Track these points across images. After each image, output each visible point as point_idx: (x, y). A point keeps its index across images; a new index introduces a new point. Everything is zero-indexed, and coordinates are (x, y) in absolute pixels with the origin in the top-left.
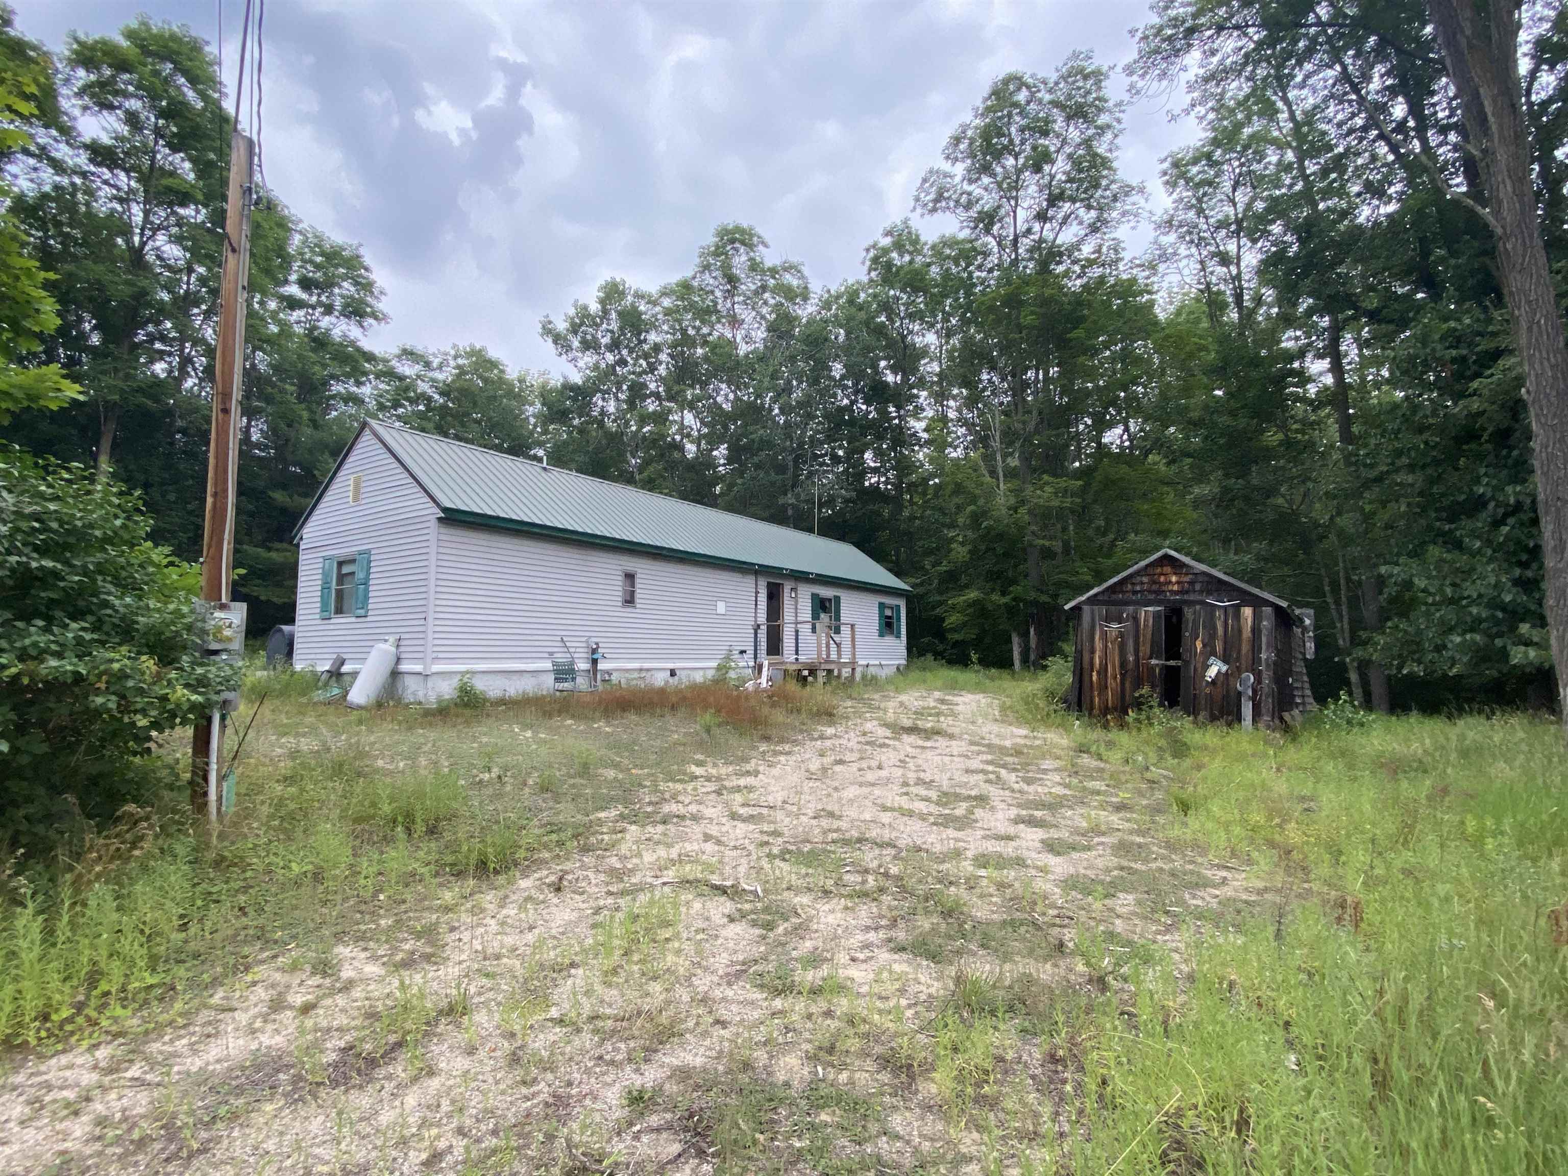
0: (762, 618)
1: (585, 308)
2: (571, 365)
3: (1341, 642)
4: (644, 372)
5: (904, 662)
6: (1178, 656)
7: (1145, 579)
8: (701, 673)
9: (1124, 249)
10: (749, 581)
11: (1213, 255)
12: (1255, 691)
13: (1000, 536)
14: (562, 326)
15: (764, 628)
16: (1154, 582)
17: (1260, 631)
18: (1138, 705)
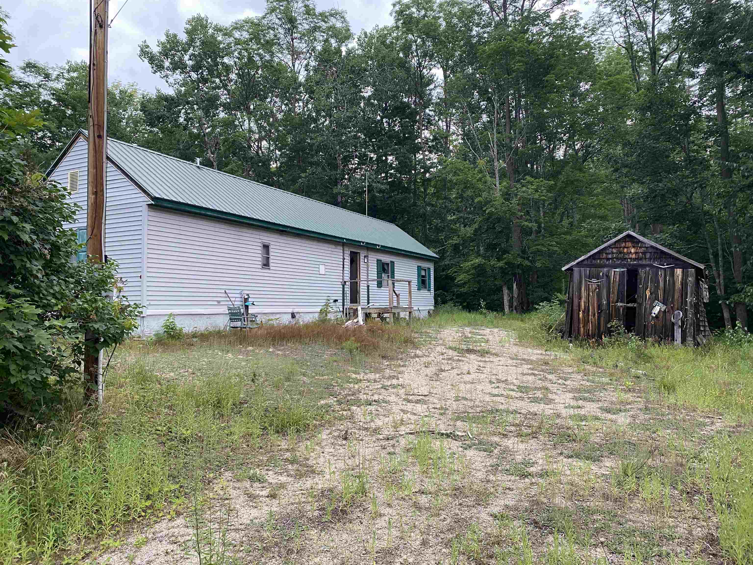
0: (347, 277)
1: (175, 36)
2: (164, 81)
3: (718, 292)
4: (219, 88)
5: (432, 308)
6: (634, 301)
7: (614, 251)
8: (311, 315)
9: (581, 18)
10: (339, 250)
11: (634, 23)
12: (683, 323)
13: (499, 220)
14: (155, 49)
15: (348, 283)
16: (621, 253)
17: (686, 284)
18: (609, 332)
